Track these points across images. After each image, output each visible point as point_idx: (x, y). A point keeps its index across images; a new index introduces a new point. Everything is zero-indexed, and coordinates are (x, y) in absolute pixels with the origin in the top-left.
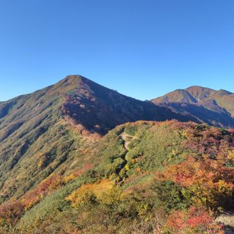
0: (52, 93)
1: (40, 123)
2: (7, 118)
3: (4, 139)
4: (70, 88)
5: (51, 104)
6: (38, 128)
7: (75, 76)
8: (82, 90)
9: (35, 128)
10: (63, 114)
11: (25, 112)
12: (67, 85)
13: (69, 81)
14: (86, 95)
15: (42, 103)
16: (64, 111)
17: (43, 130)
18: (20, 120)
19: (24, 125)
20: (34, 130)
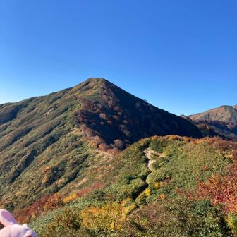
0: (69, 96)
1: (51, 130)
2: (15, 122)
3: (7, 146)
4: (90, 92)
5: (66, 110)
6: (47, 136)
7: (98, 80)
8: (104, 96)
9: (44, 135)
10: (79, 122)
11: (35, 116)
12: (88, 89)
13: (91, 84)
14: (109, 102)
15: (55, 107)
16: (81, 119)
17: (53, 140)
18: (29, 126)
19: (32, 131)
20: (43, 139)
